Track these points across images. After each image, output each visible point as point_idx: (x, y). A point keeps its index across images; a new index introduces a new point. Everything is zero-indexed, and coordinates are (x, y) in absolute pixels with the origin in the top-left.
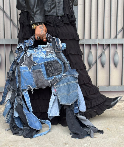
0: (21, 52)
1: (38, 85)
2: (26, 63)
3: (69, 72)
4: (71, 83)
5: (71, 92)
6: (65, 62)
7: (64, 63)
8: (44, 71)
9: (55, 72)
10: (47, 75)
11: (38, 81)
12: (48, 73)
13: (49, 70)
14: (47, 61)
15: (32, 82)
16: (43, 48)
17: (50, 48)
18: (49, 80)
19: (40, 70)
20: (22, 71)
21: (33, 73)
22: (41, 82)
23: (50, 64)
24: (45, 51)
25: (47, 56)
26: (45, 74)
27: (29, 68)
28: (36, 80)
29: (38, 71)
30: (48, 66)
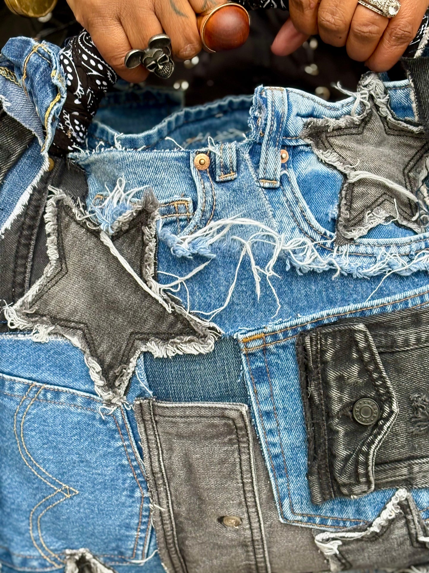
8: (289, 431)
9: (418, 453)
10: (309, 474)
11: (188, 528)
12: (333, 456)
13: (352, 427)
14: (341, 309)
15: (128, 527)
16: (310, 136)
17: (380, 144)
18: (323, 522)
19: (233, 414)
20: (17, 387)
21: (143, 437)
22: (225, 547)
23: (368, 348)
24: (327, 177)
25: (345, 249)
26: (289, 463)
27: (101, 362)
28: (176, 516)
29: (213, 426)
30: (340, 379)
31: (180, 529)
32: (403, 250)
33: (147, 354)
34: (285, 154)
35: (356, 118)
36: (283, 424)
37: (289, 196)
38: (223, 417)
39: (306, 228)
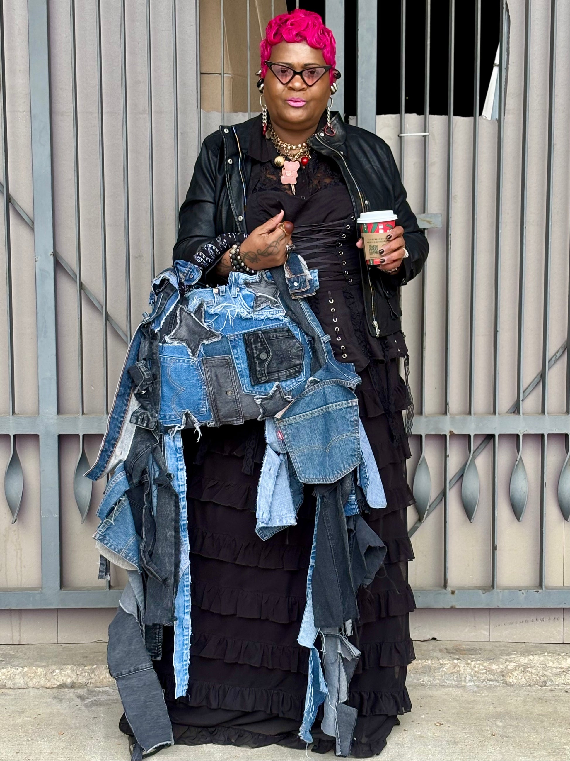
0: (167, 297)
1: (217, 410)
2: (184, 332)
3: (328, 370)
4: (333, 407)
5: (335, 438)
6: (316, 337)
7: (313, 338)
8: (243, 363)
9: (280, 369)
10: (250, 376)
11: (218, 397)
12: (256, 370)
13: (260, 361)
14: (255, 329)
15: (200, 399)
16: (245, 284)
17: (266, 287)
18: (256, 393)
19: (227, 358)
20: (168, 359)
21: (203, 368)
22: (228, 402)
23: (262, 338)
24: (250, 295)
25: (255, 313)
26: (244, 374)
27: (191, 349)
28: (214, 393)
29: (222, 362)
30: (256, 347)
31: (215, 398)
32: (271, 313)
33: (203, 344)
34: (238, 289)
35: (258, 280)
36: (241, 361)
37: (240, 299)
38: (225, 359)
39: (244, 307)
